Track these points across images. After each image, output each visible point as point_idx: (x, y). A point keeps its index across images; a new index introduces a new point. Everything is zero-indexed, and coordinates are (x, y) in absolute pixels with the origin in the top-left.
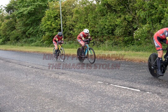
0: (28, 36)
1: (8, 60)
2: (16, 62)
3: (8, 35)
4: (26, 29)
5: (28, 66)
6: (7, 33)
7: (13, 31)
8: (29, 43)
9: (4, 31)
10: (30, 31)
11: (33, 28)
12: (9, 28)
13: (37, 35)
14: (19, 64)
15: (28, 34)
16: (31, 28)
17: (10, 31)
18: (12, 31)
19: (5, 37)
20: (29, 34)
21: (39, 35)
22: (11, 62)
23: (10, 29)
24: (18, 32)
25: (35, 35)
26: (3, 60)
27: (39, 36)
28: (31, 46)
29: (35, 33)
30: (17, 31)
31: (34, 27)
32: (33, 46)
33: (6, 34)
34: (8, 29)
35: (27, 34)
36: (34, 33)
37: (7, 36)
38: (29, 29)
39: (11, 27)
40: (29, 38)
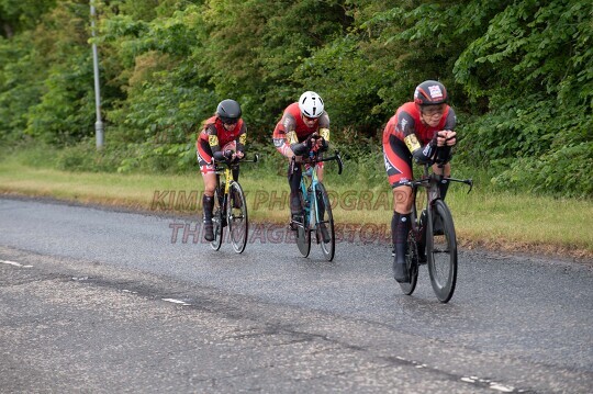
0: (473, 92)
1: (287, 317)
2: (360, 335)
3: (283, 80)
4: (451, 27)
5: (477, 384)
6: (272, 61)
7: (328, 50)
8: (479, 161)
9: (241, 44)
10: (492, 51)
11: (521, 22)
12: (290, 13)
13: (564, 85)
14: (394, 361)
15: (473, 71)
16: (504, 20)
17: (298, 40)
18: (319, 40)
19: (246, 100)
20: (484, 75)
21: (575, 87)
22: (310, 338)
23: (298, 26)
24: (379, 54)
25: (538, 86)
26: (232, 314)
27: (583, 94)
28: (500, 189)
29: (542, 61)
30: (363, 47)
31: (532, 11)
32: (514, 187)
33: (256, 75)
34: (275, 25)
35: (459, 78)
36: (526, 63)
37: (264, 90)
38: (479, 31)
39: (310, 10)
40: (484, 111)
